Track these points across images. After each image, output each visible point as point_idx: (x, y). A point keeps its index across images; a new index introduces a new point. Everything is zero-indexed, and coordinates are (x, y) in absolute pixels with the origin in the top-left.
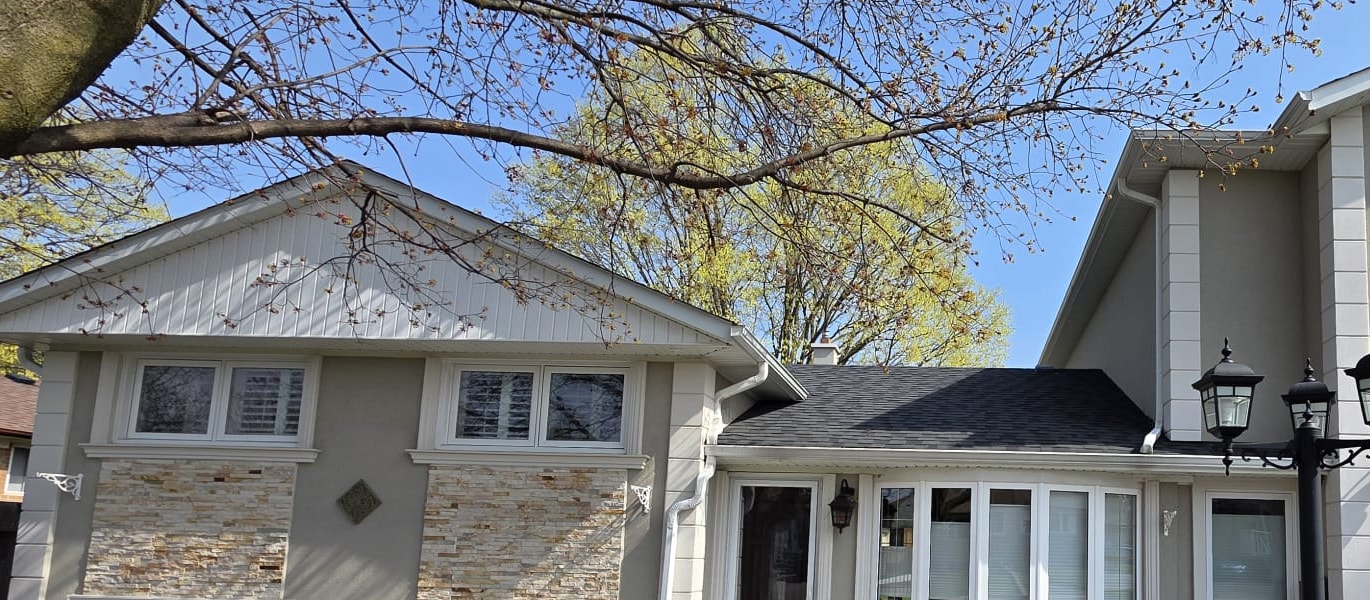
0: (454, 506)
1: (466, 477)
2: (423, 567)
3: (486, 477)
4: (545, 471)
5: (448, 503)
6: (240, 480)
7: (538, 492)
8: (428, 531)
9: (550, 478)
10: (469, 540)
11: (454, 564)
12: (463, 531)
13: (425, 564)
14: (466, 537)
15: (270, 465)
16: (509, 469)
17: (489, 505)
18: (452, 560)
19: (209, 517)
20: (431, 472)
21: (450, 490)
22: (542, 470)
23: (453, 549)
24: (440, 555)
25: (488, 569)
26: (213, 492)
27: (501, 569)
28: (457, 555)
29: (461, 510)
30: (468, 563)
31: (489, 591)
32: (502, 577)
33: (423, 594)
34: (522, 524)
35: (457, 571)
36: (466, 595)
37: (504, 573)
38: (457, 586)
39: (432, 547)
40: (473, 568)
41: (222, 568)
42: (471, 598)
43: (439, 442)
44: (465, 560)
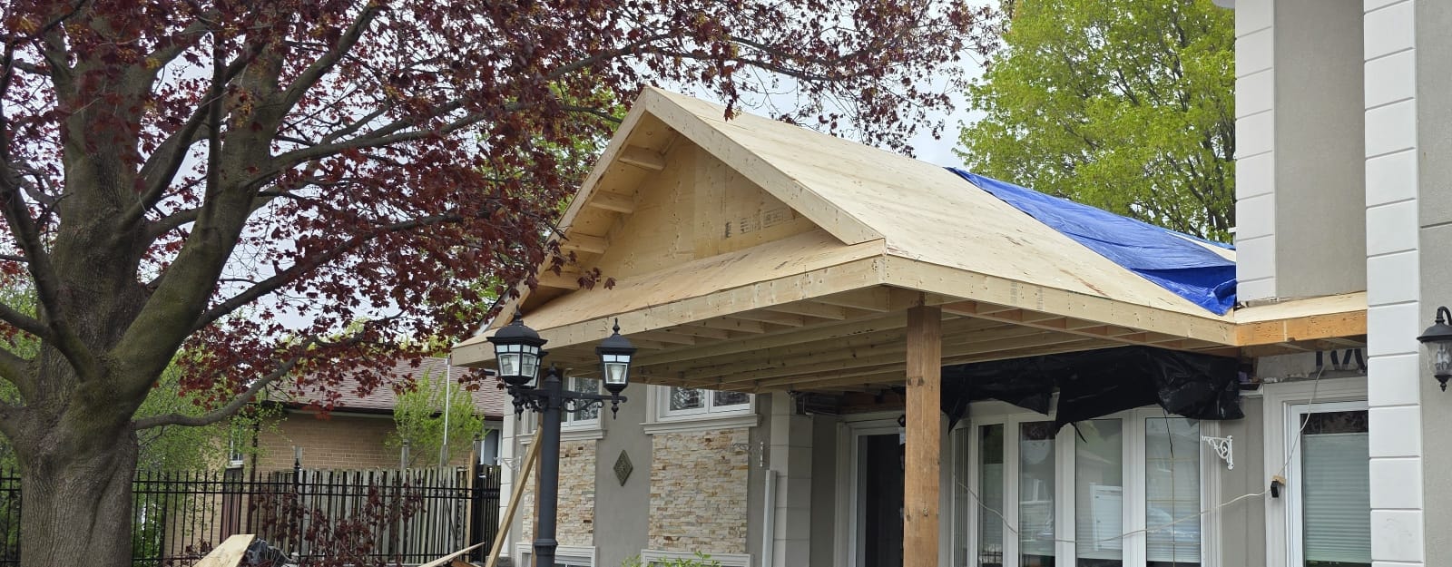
0: (664, 468)
1: (669, 443)
2: (650, 519)
3: (677, 442)
4: (708, 434)
5: (661, 466)
6: (575, 455)
7: (704, 452)
8: (653, 490)
9: (709, 440)
10: (671, 496)
11: (665, 517)
12: (670, 488)
13: (652, 517)
14: (669, 494)
15: (586, 442)
16: (690, 434)
17: (681, 466)
18: (664, 513)
19: (564, 484)
20: (654, 440)
21: (662, 455)
22: (705, 433)
23: (662, 504)
24: (658, 509)
25: (683, 519)
27: (687, 520)
28: (666, 509)
29: (668, 473)
30: (671, 516)
31: (680, 540)
32: (689, 527)
33: (651, 542)
34: (696, 481)
35: (665, 522)
36: (670, 542)
37: (688, 524)
38: (666, 535)
39: (654, 503)
40: (673, 520)
41: (570, 522)
42: (673, 545)
43: (659, 415)
44: (669, 512)
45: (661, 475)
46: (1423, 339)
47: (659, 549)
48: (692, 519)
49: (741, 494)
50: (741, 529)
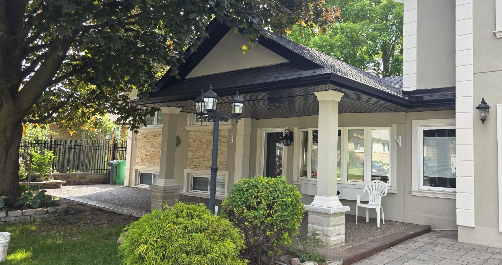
0: (194, 142)
1: (196, 133)
3: (199, 133)
6: (158, 136)
7: (210, 137)
8: (189, 149)
9: (212, 133)
10: (197, 151)
11: (194, 158)
12: (196, 149)
13: (189, 158)
14: (196, 150)
16: (205, 131)
17: (201, 141)
18: (194, 157)
20: (190, 132)
21: (194, 137)
22: (210, 130)
23: (193, 154)
24: (191, 155)
25: (201, 159)
26: (154, 140)
27: (203, 159)
28: (195, 156)
29: (195, 144)
30: (196, 158)
31: (200, 166)
32: (204, 162)
33: (188, 166)
34: (207, 146)
35: (194, 160)
36: (196, 167)
37: (203, 161)
38: (195, 164)
39: (190, 153)
40: (197, 159)
41: (155, 159)
42: (197, 168)
43: (192, 124)
44: (196, 157)
45: (193, 143)
46: (477, 108)
47: (192, 169)
48: (205, 159)
49: (224, 151)
50: (224, 163)
